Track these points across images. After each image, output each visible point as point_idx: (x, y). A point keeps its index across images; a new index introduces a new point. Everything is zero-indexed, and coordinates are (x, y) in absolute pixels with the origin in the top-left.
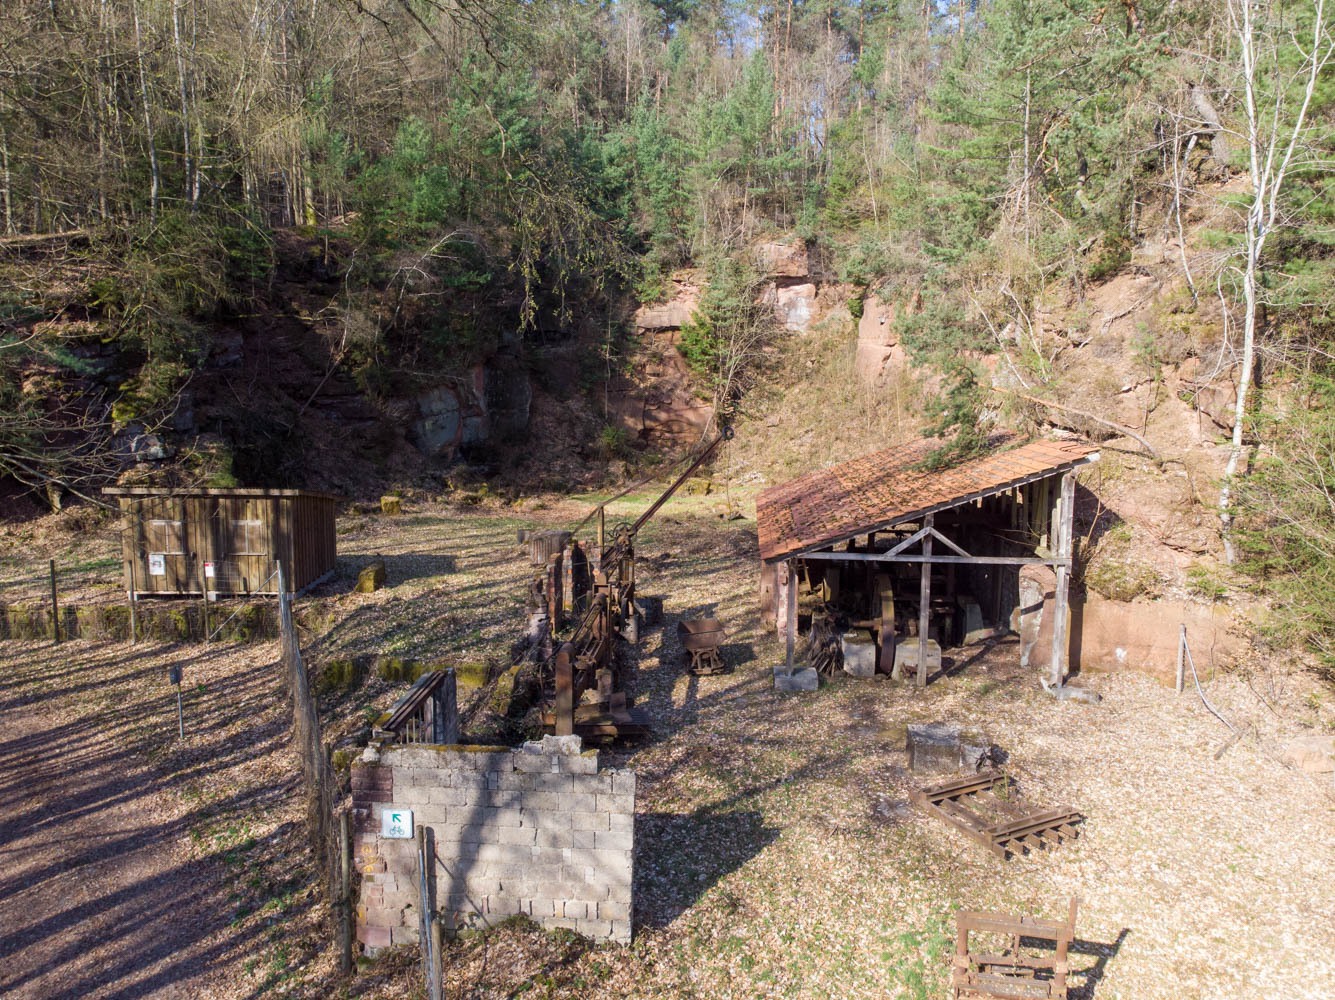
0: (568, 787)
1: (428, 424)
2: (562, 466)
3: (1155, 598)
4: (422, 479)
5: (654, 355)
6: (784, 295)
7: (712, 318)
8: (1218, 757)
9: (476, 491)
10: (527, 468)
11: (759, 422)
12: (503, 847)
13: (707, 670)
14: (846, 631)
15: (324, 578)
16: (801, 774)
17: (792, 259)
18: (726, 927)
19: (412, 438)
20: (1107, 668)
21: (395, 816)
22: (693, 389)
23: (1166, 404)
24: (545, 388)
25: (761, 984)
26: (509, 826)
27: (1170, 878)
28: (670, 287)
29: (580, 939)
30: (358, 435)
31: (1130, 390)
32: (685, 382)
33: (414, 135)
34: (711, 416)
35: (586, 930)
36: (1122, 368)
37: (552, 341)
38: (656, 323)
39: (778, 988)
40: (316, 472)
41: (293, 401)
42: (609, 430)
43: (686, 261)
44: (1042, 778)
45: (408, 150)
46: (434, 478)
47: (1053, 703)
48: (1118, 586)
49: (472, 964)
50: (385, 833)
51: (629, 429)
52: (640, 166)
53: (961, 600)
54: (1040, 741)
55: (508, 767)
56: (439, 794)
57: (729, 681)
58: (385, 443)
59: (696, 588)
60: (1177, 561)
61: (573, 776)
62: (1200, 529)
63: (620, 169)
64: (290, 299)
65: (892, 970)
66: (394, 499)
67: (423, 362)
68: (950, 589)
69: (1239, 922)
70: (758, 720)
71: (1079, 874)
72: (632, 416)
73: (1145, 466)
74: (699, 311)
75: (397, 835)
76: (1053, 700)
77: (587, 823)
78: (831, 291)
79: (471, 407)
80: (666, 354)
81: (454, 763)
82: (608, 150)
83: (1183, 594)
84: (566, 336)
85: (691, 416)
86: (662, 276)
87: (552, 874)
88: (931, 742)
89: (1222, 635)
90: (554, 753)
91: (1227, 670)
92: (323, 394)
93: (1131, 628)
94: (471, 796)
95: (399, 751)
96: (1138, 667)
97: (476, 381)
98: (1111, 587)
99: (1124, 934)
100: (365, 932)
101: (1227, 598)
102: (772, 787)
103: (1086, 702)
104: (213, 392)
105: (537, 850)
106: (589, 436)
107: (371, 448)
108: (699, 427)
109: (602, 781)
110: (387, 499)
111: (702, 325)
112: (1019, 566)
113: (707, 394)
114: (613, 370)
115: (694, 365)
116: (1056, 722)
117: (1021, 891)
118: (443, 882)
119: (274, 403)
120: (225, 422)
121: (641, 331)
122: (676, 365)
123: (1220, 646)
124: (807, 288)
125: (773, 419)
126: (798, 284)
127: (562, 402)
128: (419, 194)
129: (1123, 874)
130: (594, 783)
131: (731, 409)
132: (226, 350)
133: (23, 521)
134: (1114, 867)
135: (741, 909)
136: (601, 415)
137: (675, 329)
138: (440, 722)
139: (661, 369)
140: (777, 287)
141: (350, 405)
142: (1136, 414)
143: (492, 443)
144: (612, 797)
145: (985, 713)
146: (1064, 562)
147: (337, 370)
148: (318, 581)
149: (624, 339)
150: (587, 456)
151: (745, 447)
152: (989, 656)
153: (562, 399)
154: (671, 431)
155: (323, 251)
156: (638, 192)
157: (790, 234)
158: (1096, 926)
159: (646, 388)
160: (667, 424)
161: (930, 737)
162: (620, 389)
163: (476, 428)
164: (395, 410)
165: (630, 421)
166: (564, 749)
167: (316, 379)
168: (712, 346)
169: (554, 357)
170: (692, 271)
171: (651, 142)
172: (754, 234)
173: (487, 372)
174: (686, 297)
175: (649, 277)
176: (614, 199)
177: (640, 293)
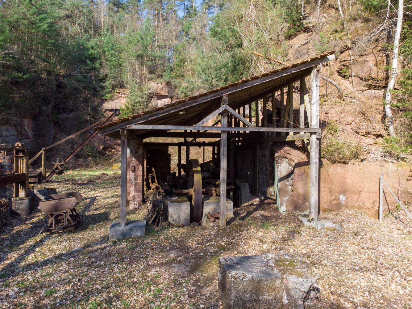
6: (160, 102)
7: (131, 106)
13: (60, 229)
14: (172, 196)
17: (162, 89)
20: (333, 208)
28: (116, 95)
37: (65, 112)
38: (110, 108)
43: (122, 86)
48: (340, 154)
52: (104, 52)
73: (332, 99)
74: (126, 103)
83: (378, 157)
86: (112, 91)
93: (348, 181)
96: (354, 206)
97: (27, 125)
98: (336, 155)
103: (335, 230)
114: (91, 124)
121: (104, 110)
124: (168, 100)
126: (165, 98)
140: (157, 99)
149: (96, 113)
153: (69, 134)
156: (103, 60)
157: (161, 80)
169: (66, 118)
170: (124, 89)
171: (108, 43)
172: (149, 80)
173: (34, 122)
174: (122, 99)
175: (107, 90)
176: (94, 62)
177: (103, 96)
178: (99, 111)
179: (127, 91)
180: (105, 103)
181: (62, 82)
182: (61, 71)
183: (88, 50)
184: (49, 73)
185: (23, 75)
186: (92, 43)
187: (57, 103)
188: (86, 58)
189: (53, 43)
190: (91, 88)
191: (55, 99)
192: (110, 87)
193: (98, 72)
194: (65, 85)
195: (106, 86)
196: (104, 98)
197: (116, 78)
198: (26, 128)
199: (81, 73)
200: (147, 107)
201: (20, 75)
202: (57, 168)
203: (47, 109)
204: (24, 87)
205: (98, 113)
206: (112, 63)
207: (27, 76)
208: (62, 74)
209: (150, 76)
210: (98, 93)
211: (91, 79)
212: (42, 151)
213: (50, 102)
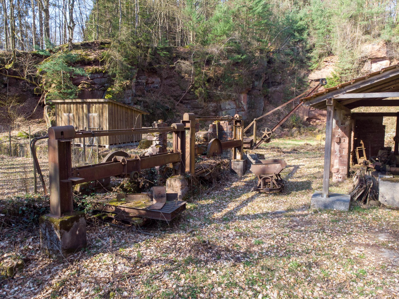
1: (224, 112)
6: (375, 66)
7: (340, 74)
13: (267, 191)
15: (132, 144)
17: (379, 50)
28: (323, 64)
37: (274, 85)
38: (316, 78)
41: (174, 100)
43: (330, 54)
72: (304, 113)
79: (240, 108)
84: (279, 84)
86: (319, 60)
92: (184, 99)
97: (244, 99)
114: (297, 95)
119: (167, 100)
120: (144, 103)
121: (309, 81)
124: (386, 62)
126: (381, 61)
132: (153, 82)
140: (371, 63)
141: (194, 103)
147: (190, 90)
148: (128, 144)
154: (320, 119)
156: (311, 30)
157: (377, 40)
160: (318, 116)
164: (212, 105)
167: (183, 94)
169: (274, 91)
170: (332, 57)
171: (317, 11)
172: (362, 42)
173: (248, 96)
174: (329, 67)
175: (313, 60)
176: (302, 33)
177: (310, 66)
178: (305, 82)
179: (335, 59)
180: (311, 74)
181: (272, 58)
182: (271, 47)
183: (296, 22)
184: (261, 51)
185: (241, 56)
186: (301, 14)
187: (267, 78)
188: (294, 31)
189: (266, 23)
190: (298, 60)
191: (266, 74)
192: (317, 57)
193: (306, 43)
194: (275, 60)
195: (312, 57)
196: (310, 68)
197: (324, 46)
198: (242, 102)
199: (289, 47)
200: (358, 74)
201: (240, 56)
202: (265, 137)
203: (259, 84)
204: (242, 66)
205: (304, 84)
206: (321, 31)
207: (244, 56)
208: (272, 50)
209: (364, 37)
210: (304, 65)
211: (298, 51)
212: (254, 122)
213: (261, 78)
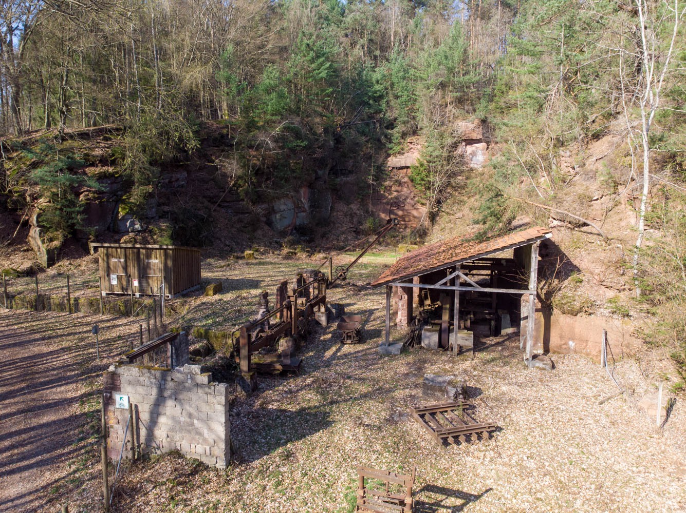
0: (195, 389)
1: (278, 216)
2: (345, 238)
3: (590, 314)
4: (271, 243)
5: (396, 181)
6: (470, 149)
7: (428, 162)
8: (601, 403)
9: (295, 249)
10: (328, 239)
11: (452, 216)
12: (168, 417)
13: (349, 341)
14: (427, 325)
15: (192, 289)
16: (365, 396)
17: (474, 130)
18: (278, 466)
19: (269, 223)
20: (563, 351)
21: (121, 398)
22: (416, 199)
23: (619, 207)
24: (340, 198)
25: (277, 495)
26: (170, 408)
27: (531, 464)
28: (406, 146)
29: (201, 464)
30: (240, 221)
31: (597, 199)
32: (412, 195)
33: (271, 73)
34: (425, 213)
35: (206, 461)
36: (594, 188)
37: (344, 174)
38: (398, 165)
39: (284, 497)
40: (217, 238)
41: (209, 204)
42: (371, 219)
43: (415, 133)
44: (491, 408)
45: (268, 81)
46: (277, 242)
47: (524, 369)
48: (569, 306)
49: (149, 471)
50: (117, 406)
51: (381, 220)
52: (392, 84)
53: (500, 312)
54: (504, 388)
55: (169, 379)
56: (140, 389)
57: (360, 347)
58: (254, 225)
59: (372, 301)
60: (607, 294)
61: (197, 385)
62: (623, 277)
63: (382, 86)
64: (211, 155)
65: (346, 495)
66: (251, 252)
67: (276, 186)
68: (494, 305)
69: (556, 491)
70: (361, 368)
71: (482, 458)
72: (383, 213)
73: (598, 241)
74: (420, 158)
75: (122, 407)
76: (526, 367)
77: (205, 408)
78: (496, 147)
79: (300, 207)
80: (403, 180)
81: (146, 374)
82: (376, 76)
83: (606, 312)
84: (351, 172)
85: (415, 213)
86: (402, 141)
87: (189, 432)
88: (431, 383)
89: (627, 337)
90: (189, 373)
91: (629, 356)
92: (224, 201)
93: (576, 330)
94: (154, 391)
95: (123, 367)
96: (581, 352)
97: (304, 196)
98: (566, 307)
99: (487, 491)
100: (111, 452)
101: (631, 316)
102: (345, 401)
103: (544, 369)
104: (168, 199)
105: (182, 419)
106: (360, 223)
107: (246, 227)
108: (419, 218)
109: (210, 388)
110: (248, 252)
111: (422, 165)
112: (521, 295)
113: (424, 201)
114: (374, 189)
115: (417, 186)
116: (521, 379)
117: (443, 463)
118: (143, 432)
119: (199, 205)
120: (171, 214)
121: (390, 169)
122: (408, 186)
123: (626, 342)
124: (482, 145)
125: (459, 215)
126: (477, 143)
127: (348, 205)
128: (271, 102)
129: (507, 460)
130: (207, 389)
131: (437, 209)
132: (178, 179)
133: (77, 258)
134: (504, 455)
135: (291, 458)
136: (367, 212)
137: (408, 167)
138: (174, 357)
139: (399, 188)
140: (466, 145)
141: (238, 206)
142: (599, 212)
143: (310, 225)
144: (215, 396)
145: (483, 371)
146: (532, 293)
147: (231, 189)
148: (189, 290)
149: (381, 173)
150: (358, 233)
151: (443, 230)
152: (507, 343)
153: (348, 204)
154: (404, 221)
155: (228, 131)
156: (391, 97)
157: (472, 117)
158: (475, 485)
159: (392, 198)
160: (403, 218)
161: (432, 381)
162: (378, 198)
163: (303, 218)
164: (260, 209)
165: (383, 215)
166: (193, 371)
167: (221, 194)
168: (427, 177)
169: (344, 182)
170: (418, 137)
172: (454, 117)
173: (310, 190)
174: (414, 151)
175: (395, 141)
176: (379, 102)
177: (390, 149)
178: (384, 170)
179: (422, 140)
183: (372, 87)
187: (334, 164)
190: (375, 141)
192: (399, 136)
194: (344, 139)
195: (394, 135)
196: (390, 152)
198: (302, 199)
199: (363, 120)
202: (341, 275)
203: (324, 173)
205: (383, 174)
209: (457, 111)
210: (382, 146)
211: (375, 128)
